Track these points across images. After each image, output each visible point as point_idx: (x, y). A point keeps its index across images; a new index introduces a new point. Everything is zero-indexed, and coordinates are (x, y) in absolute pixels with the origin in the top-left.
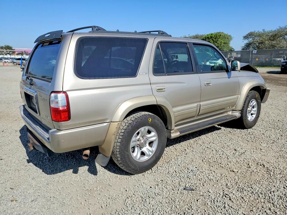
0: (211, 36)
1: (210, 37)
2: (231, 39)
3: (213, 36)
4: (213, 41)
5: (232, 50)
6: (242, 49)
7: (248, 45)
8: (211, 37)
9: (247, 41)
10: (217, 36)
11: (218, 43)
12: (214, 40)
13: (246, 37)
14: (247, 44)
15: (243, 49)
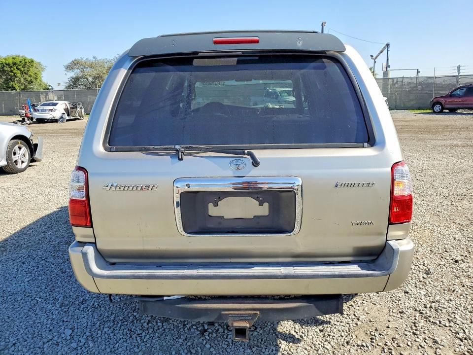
0: (13, 62)
1: (11, 64)
2: (43, 69)
3: (18, 63)
4: (21, 71)
5: (48, 89)
6: (66, 87)
7: (76, 81)
8: (15, 64)
9: (73, 73)
10: (26, 62)
11: (30, 76)
12: (22, 69)
13: (69, 67)
14: (73, 78)
15: (69, 87)
